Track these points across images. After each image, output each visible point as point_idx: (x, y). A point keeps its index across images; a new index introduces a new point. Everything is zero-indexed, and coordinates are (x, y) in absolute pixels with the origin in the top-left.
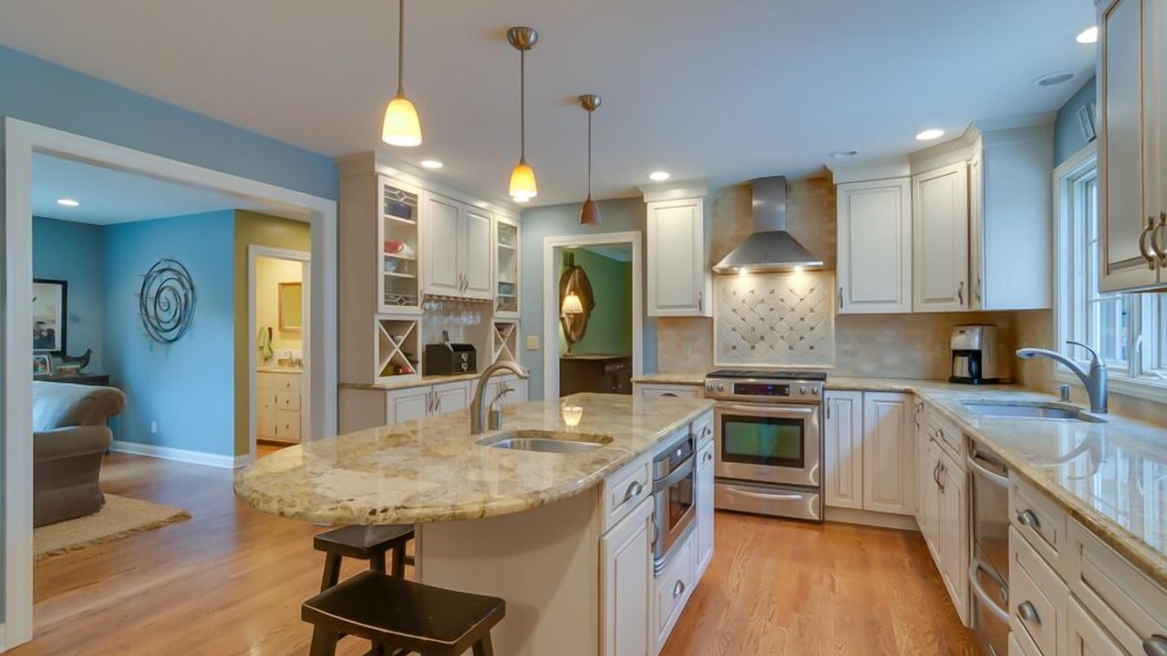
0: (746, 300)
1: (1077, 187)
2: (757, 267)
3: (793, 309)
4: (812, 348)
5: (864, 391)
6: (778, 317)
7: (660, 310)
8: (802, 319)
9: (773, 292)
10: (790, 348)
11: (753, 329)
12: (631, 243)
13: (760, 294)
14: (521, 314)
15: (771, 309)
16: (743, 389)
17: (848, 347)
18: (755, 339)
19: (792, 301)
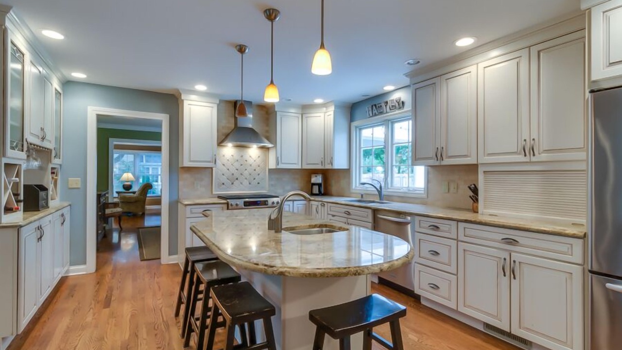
0: (230, 160)
1: (358, 129)
2: (236, 143)
3: (251, 165)
4: (258, 183)
5: (293, 201)
6: (244, 169)
7: (191, 163)
8: (255, 170)
9: (242, 157)
10: (250, 184)
11: (233, 174)
12: (162, 121)
13: (236, 157)
14: (63, 161)
15: (241, 165)
16: (248, 204)
17: (273, 183)
18: (233, 180)
19: (251, 161)
